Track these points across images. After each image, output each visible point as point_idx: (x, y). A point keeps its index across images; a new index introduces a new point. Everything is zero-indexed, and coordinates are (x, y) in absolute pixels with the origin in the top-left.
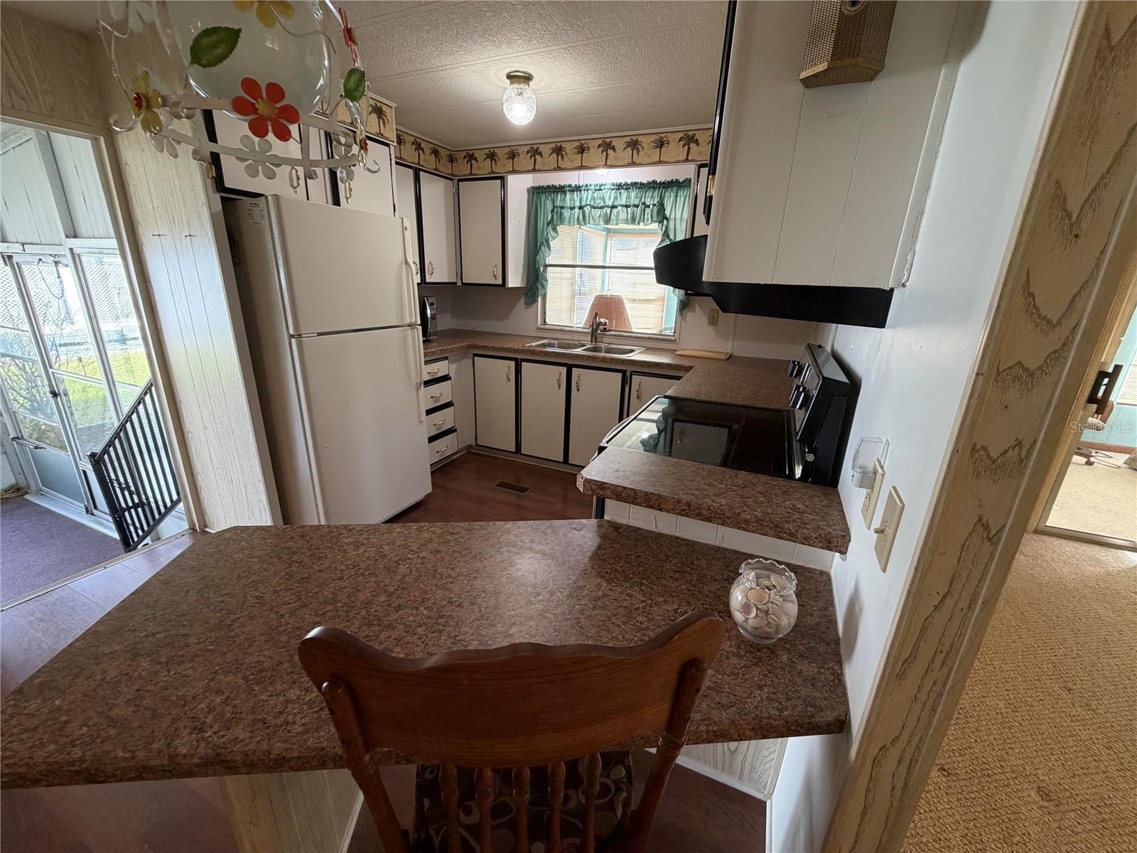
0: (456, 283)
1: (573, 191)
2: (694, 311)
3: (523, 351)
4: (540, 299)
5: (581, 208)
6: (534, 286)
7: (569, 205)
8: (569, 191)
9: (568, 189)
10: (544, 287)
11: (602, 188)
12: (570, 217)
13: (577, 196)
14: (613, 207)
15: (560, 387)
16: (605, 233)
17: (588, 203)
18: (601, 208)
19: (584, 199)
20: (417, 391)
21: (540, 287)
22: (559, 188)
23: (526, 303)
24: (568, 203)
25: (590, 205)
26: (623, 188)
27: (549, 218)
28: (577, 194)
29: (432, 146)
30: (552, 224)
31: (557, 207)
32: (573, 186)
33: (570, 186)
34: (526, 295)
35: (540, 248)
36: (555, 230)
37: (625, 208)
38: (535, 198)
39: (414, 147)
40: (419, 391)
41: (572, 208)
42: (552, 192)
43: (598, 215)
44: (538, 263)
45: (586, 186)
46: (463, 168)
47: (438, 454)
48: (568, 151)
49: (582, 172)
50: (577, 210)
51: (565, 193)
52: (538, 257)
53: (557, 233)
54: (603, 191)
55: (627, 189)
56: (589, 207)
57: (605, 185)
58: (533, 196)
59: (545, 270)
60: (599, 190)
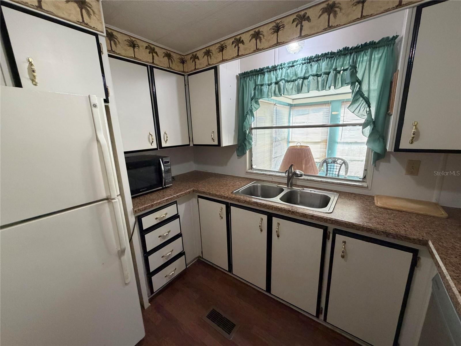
0: (189, 145)
1: (270, 71)
2: (389, 161)
3: (230, 199)
4: (247, 152)
5: (277, 83)
6: (243, 144)
7: (267, 83)
8: (267, 72)
9: (266, 70)
10: (250, 144)
11: (295, 64)
12: (268, 91)
13: (274, 75)
14: (304, 78)
15: (261, 231)
16: (289, 107)
17: (283, 77)
18: (293, 81)
19: (280, 76)
20: (120, 258)
21: (247, 144)
22: (259, 71)
23: (238, 156)
24: (266, 81)
25: (284, 79)
26: (313, 61)
27: (253, 95)
28: (273, 73)
29: (165, 51)
30: (255, 99)
31: (258, 85)
32: (270, 67)
33: (268, 68)
34: (237, 150)
35: (246, 117)
36: (257, 102)
37: (316, 77)
38: (242, 81)
39: (148, 51)
40: (122, 258)
41: (269, 85)
42: (253, 75)
43: (291, 87)
44: (245, 127)
45: (281, 65)
46: (190, 66)
47: (167, 278)
48: (265, 33)
49: (277, 49)
50: (273, 85)
51: (263, 74)
52: (245, 123)
53: (259, 104)
54: (296, 67)
55: (317, 61)
56: (283, 81)
57: (297, 61)
58: (240, 81)
59: (250, 132)
60: (291, 67)
